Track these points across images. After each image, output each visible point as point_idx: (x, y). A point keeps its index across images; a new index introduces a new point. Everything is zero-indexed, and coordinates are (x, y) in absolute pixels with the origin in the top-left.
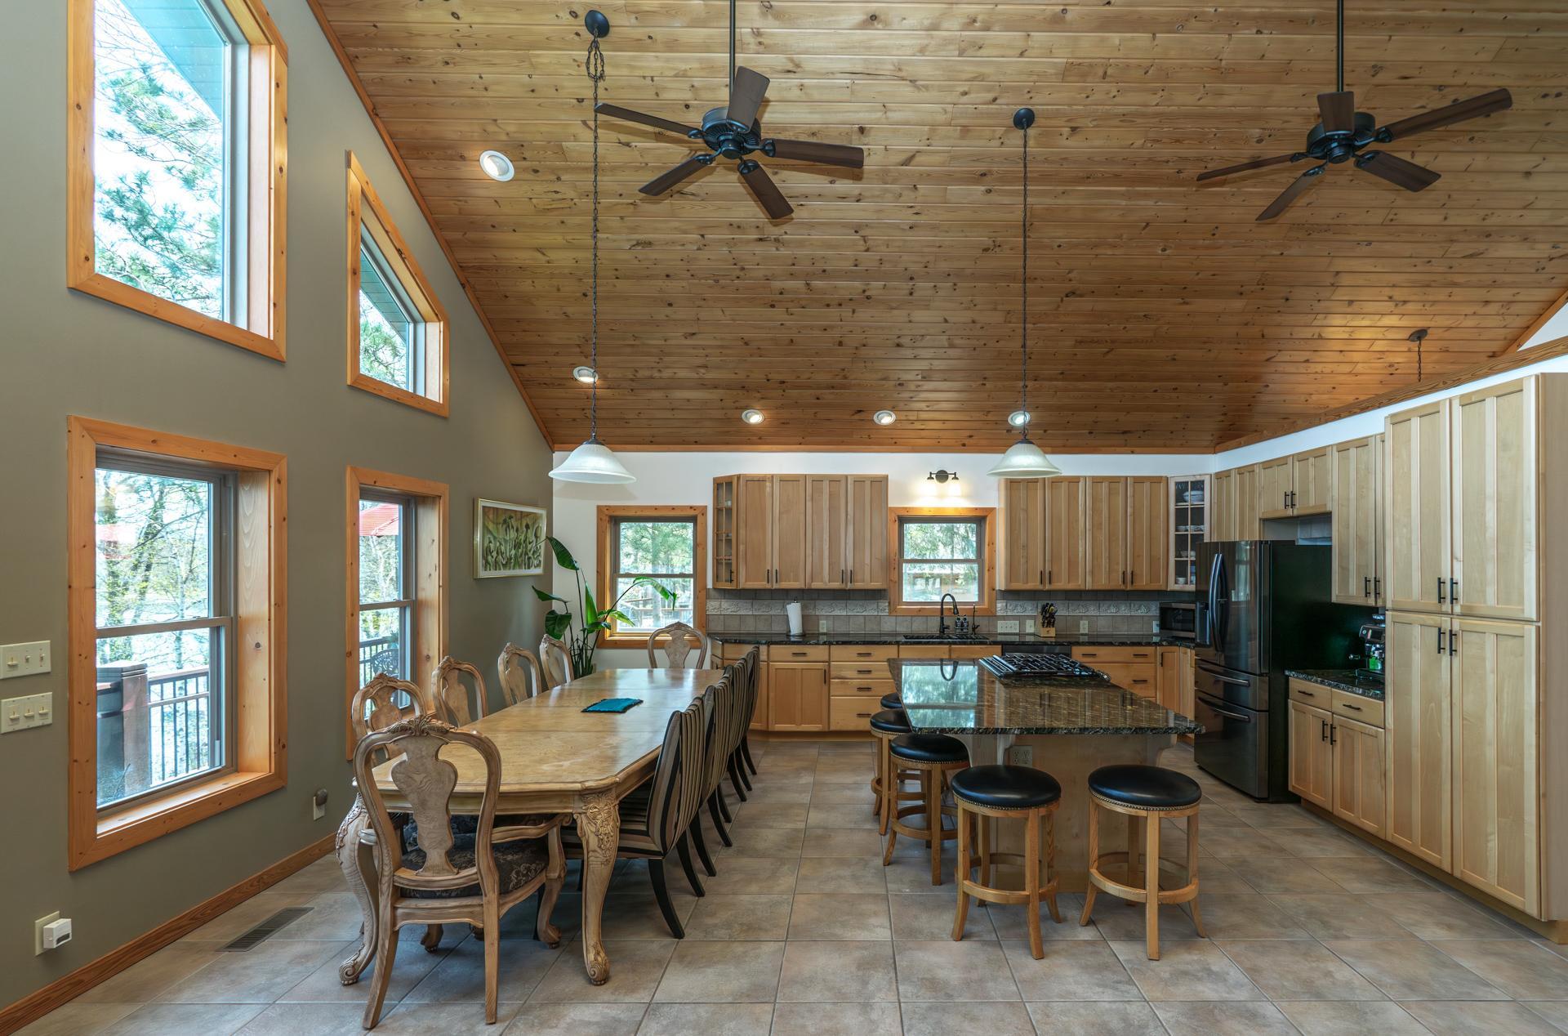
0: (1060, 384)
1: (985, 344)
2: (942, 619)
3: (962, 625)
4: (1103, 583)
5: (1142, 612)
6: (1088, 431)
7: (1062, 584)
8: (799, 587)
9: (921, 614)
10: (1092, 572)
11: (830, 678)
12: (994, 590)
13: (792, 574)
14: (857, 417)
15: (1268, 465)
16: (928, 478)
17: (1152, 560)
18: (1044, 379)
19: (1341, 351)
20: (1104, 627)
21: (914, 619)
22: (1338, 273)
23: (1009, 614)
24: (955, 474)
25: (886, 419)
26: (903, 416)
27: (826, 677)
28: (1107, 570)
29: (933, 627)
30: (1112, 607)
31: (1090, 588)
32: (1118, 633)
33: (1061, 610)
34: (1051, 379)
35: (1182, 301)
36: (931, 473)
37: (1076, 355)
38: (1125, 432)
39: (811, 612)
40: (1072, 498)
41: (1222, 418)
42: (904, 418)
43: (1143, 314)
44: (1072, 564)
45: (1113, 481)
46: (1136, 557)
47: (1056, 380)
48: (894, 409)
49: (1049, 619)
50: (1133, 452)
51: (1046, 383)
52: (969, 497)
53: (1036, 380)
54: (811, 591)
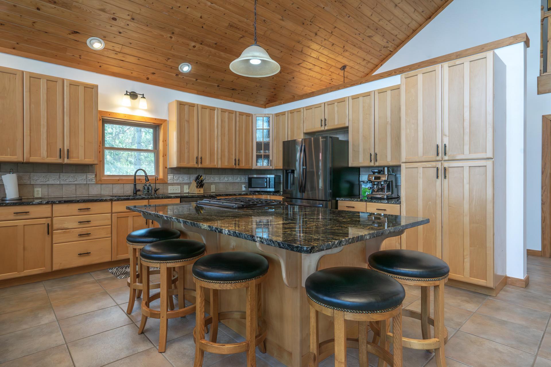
0: (213, 50)
1: (179, 7)
2: (135, 185)
3: (148, 189)
4: (226, 164)
5: (238, 180)
6: (217, 85)
7: (207, 164)
8: (16, 160)
9: (120, 182)
10: (221, 158)
11: (52, 230)
12: (166, 168)
13: (9, 149)
14: (72, 36)
15: (308, 108)
16: (125, 94)
17: (247, 154)
18: (206, 45)
19: (321, 68)
20: (222, 189)
21: (114, 186)
22: (336, 27)
23: (175, 182)
24: (143, 95)
25: (97, 45)
26: (110, 45)
27: (49, 229)
28: (228, 158)
29: (129, 190)
30: (225, 178)
31: (220, 167)
32: (228, 191)
33: (207, 179)
34: (209, 46)
35: (281, 18)
36: (127, 91)
37: (226, 33)
38: (233, 89)
39: (26, 181)
40: (211, 118)
41: (273, 90)
42: (111, 48)
43: (264, 19)
44: (212, 154)
45: (231, 112)
46: (240, 152)
47: (212, 47)
48: (104, 38)
49: (200, 184)
50: (234, 101)
51: (207, 48)
52: (150, 111)
53: (201, 44)
54: (28, 163)
